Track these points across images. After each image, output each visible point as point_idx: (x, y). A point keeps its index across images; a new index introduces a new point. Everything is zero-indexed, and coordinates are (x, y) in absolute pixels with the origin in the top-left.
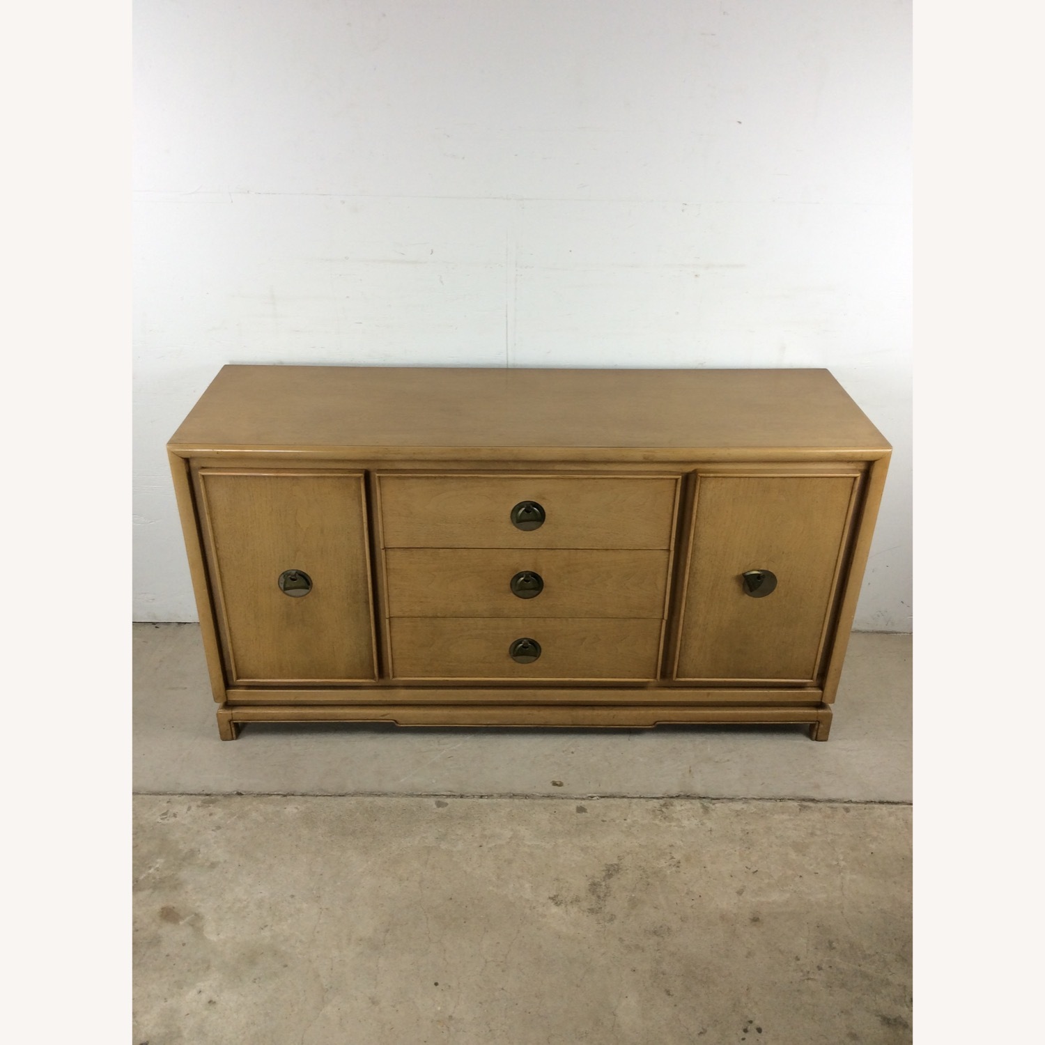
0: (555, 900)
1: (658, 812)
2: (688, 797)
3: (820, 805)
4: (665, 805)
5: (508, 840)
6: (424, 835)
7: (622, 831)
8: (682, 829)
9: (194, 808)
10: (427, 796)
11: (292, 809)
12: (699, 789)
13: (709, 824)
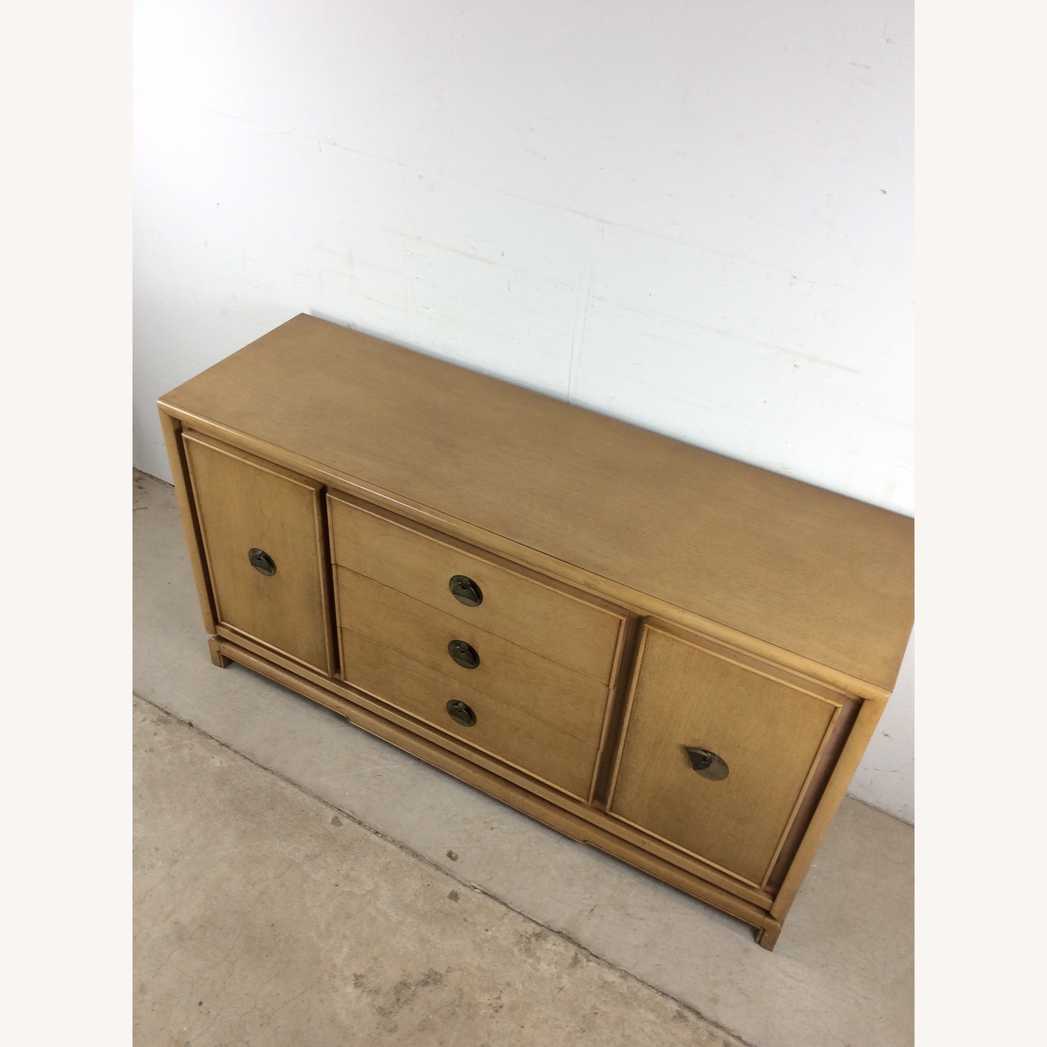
0: (358, 981)
1: (524, 939)
2: (569, 939)
3: (702, 1024)
4: (538, 936)
5: (364, 892)
6: (300, 847)
7: (474, 941)
8: (533, 971)
9: (147, 722)
10: (332, 807)
11: (217, 761)
12: (585, 936)
13: (566, 981)
